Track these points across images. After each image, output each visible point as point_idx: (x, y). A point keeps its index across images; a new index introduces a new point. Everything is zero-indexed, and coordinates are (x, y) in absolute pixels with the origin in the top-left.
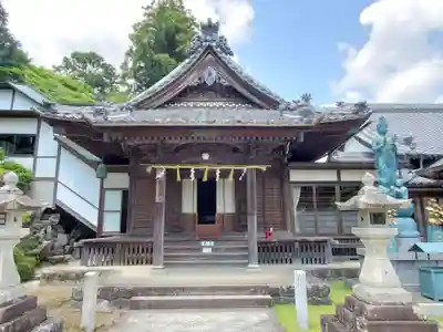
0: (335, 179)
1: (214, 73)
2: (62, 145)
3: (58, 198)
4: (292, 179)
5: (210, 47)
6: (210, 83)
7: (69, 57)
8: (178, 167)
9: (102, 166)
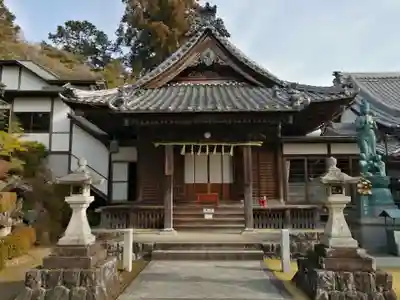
4: (284, 152)
5: (208, 30)
6: (208, 63)
7: (63, 25)
9: (114, 142)
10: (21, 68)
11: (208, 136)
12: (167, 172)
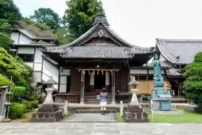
0: (147, 73)
1: (102, 33)
2: (44, 58)
3: (43, 79)
4: (131, 73)
5: (101, 23)
6: (101, 36)
7: (37, 10)
8: (89, 70)
9: (61, 68)
10: (20, 33)
11: (98, 66)
12: (82, 80)
